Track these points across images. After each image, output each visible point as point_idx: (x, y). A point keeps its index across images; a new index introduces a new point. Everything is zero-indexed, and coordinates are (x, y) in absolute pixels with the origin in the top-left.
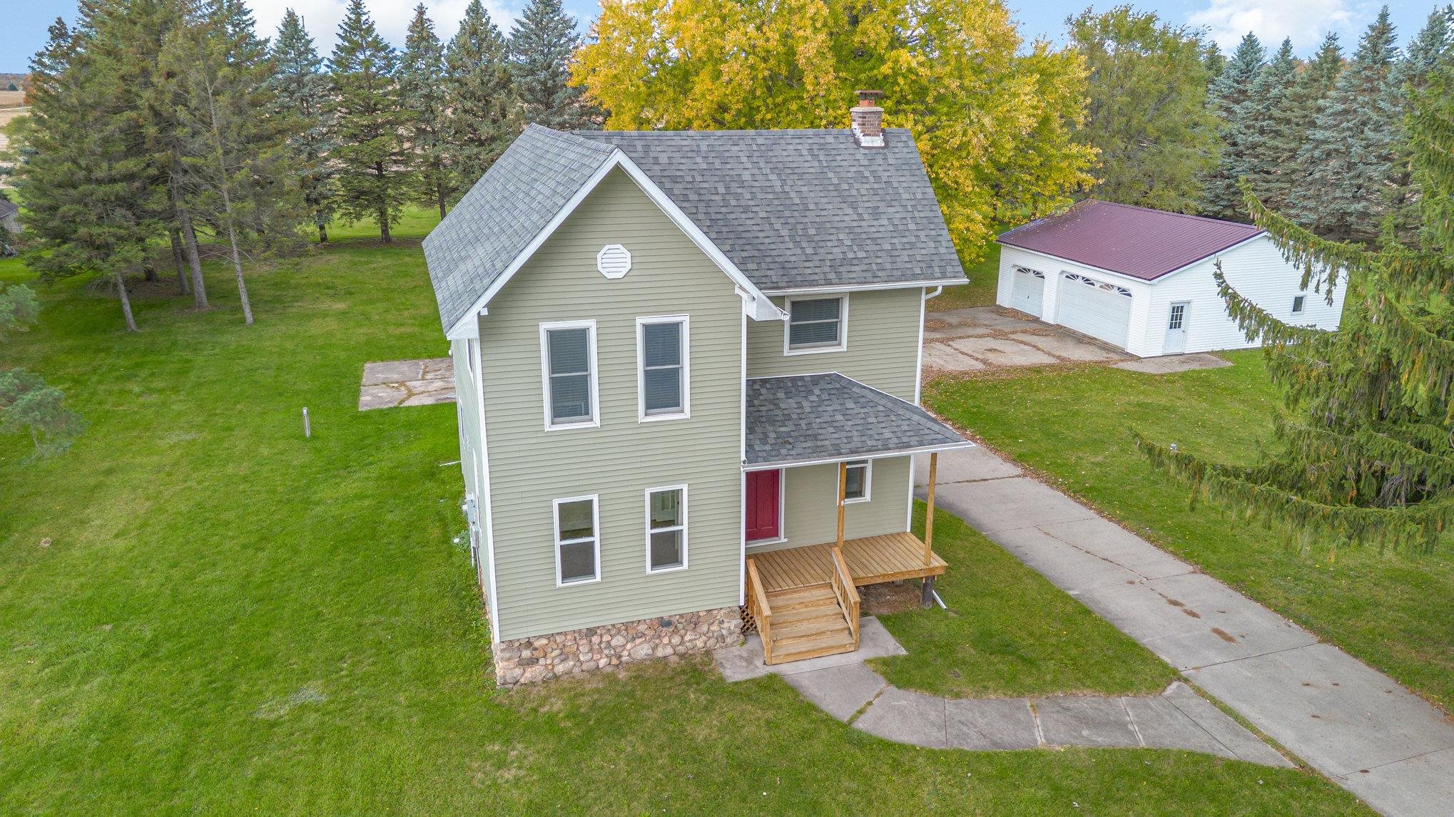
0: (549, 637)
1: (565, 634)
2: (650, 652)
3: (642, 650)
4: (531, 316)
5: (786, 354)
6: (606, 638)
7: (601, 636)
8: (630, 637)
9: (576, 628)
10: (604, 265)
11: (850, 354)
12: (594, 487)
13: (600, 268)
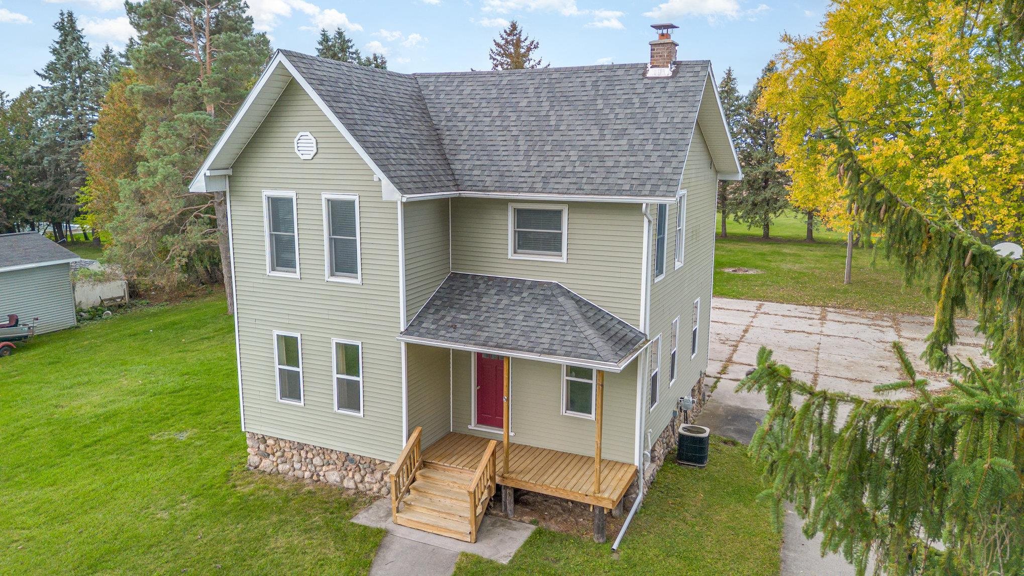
0: (277, 440)
1: (285, 441)
2: (338, 479)
3: (333, 477)
4: (258, 185)
5: (510, 257)
6: (310, 455)
7: (307, 452)
8: (325, 461)
9: (292, 439)
10: (299, 149)
11: (568, 266)
12: (298, 327)
13: (296, 151)
